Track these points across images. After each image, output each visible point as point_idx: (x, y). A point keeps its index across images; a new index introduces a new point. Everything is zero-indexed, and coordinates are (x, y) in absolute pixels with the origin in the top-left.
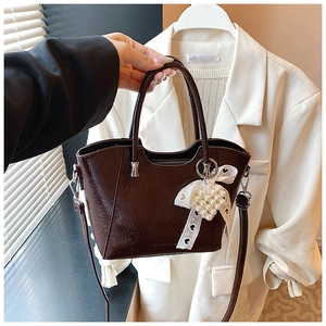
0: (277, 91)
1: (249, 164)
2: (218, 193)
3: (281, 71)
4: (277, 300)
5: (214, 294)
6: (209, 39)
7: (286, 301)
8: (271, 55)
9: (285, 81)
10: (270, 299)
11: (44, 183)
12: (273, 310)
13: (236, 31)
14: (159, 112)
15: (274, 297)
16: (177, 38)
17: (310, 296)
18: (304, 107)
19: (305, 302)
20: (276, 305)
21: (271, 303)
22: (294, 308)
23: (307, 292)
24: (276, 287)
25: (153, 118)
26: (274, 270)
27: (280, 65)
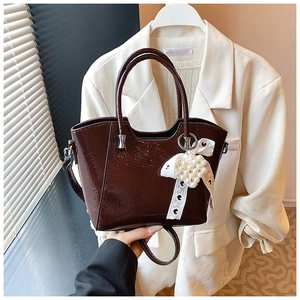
0: (244, 78)
1: (227, 141)
2: (199, 162)
3: (246, 60)
4: (253, 256)
5: (197, 255)
6: (183, 34)
7: (260, 257)
8: (237, 47)
9: (250, 69)
10: (246, 256)
11: (39, 161)
12: (249, 266)
13: (206, 27)
14: (142, 101)
15: (249, 254)
16: (155, 34)
17: (281, 251)
18: (267, 90)
19: (277, 257)
20: (251, 261)
21: (247, 259)
22: (267, 263)
23: (278, 248)
24: (250, 246)
25: (137, 106)
26: (247, 231)
27: (245, 55)
